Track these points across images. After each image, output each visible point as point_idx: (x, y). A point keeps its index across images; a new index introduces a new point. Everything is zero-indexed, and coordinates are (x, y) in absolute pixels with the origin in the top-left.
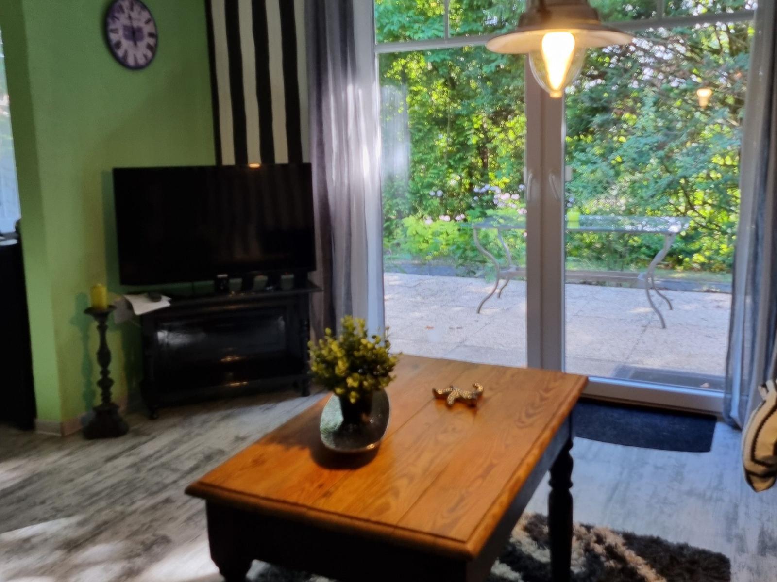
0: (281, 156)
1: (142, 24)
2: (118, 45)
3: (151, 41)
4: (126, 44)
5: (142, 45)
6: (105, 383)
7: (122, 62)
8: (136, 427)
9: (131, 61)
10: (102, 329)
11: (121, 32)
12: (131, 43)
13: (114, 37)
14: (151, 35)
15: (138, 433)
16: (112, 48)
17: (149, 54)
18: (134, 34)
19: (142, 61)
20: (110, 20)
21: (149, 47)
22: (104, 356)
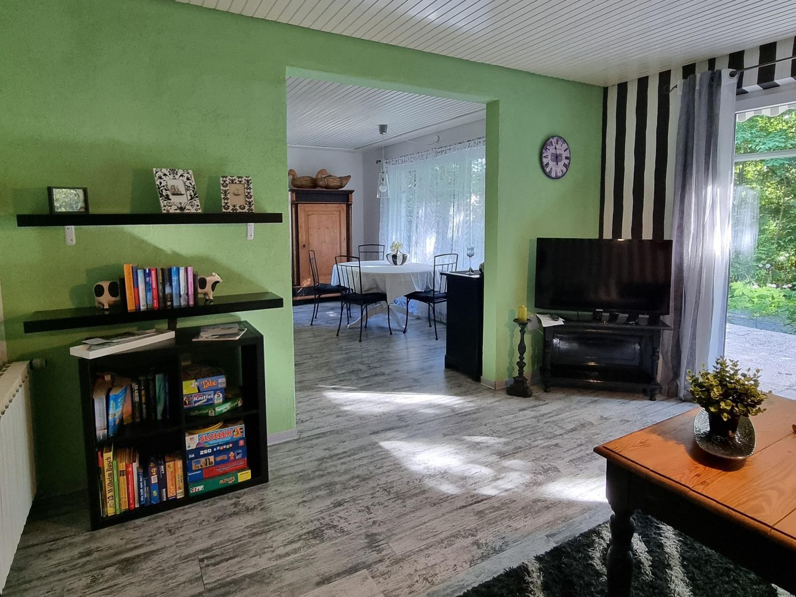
0: (647, 234)
1: (562, 152)
2: (547, 164)
3: (567, 162)
4: (552, 164)
5: (561, 164)
6: (521, 365)
7: (548, 175)
8: (536, 394)
9: (553, 175)
10: (523, 332)
11: (549, 157)
12: (555, 163)
13: (545, 161)
14: (567, 158)
15: (537, 399)
16: (543, 167)
17: (565, 170)
18: (557, 158)
19: (559, 174)
20: (544, 151)
21: (565, 165)
22: (522, 348)
